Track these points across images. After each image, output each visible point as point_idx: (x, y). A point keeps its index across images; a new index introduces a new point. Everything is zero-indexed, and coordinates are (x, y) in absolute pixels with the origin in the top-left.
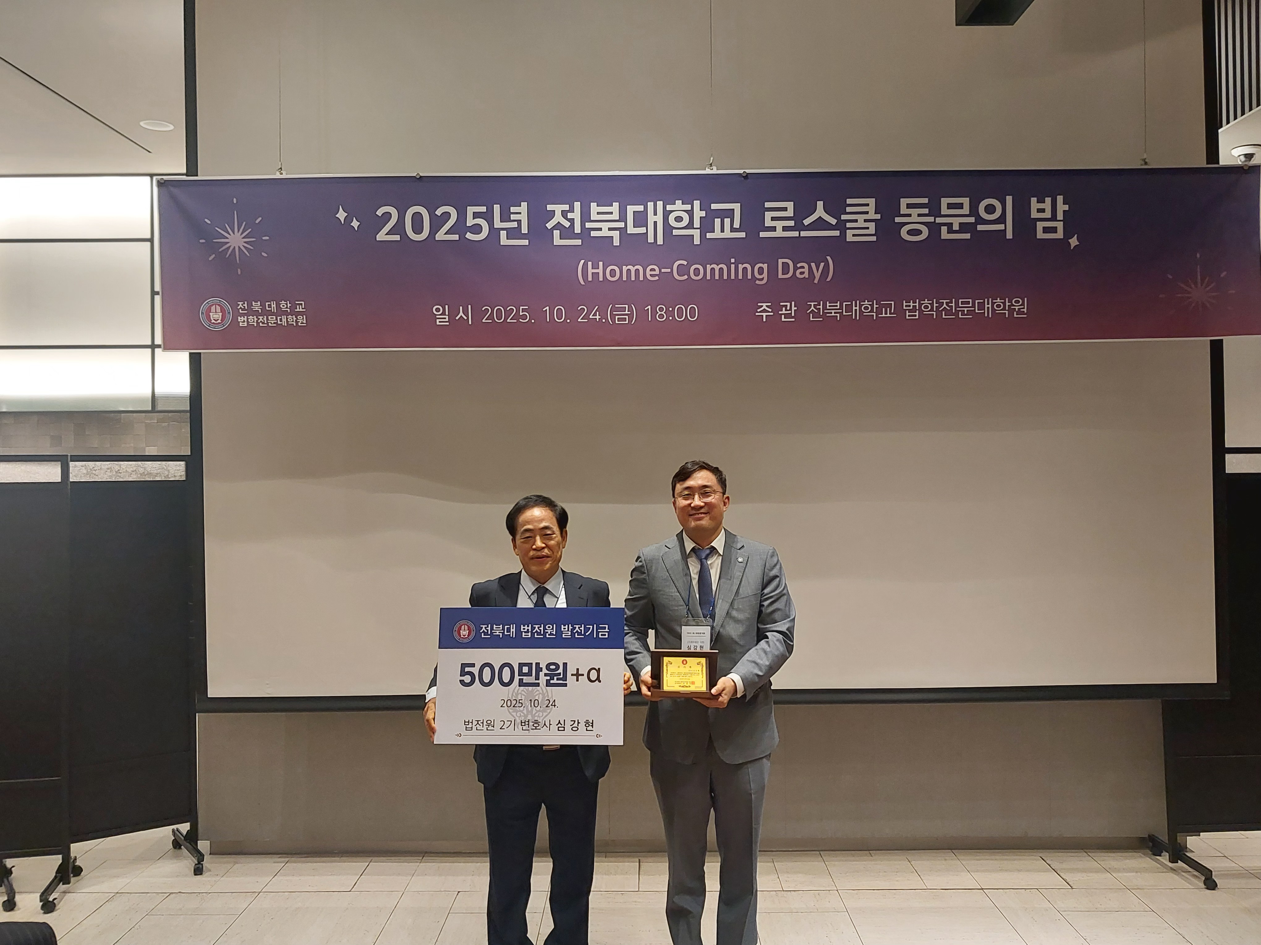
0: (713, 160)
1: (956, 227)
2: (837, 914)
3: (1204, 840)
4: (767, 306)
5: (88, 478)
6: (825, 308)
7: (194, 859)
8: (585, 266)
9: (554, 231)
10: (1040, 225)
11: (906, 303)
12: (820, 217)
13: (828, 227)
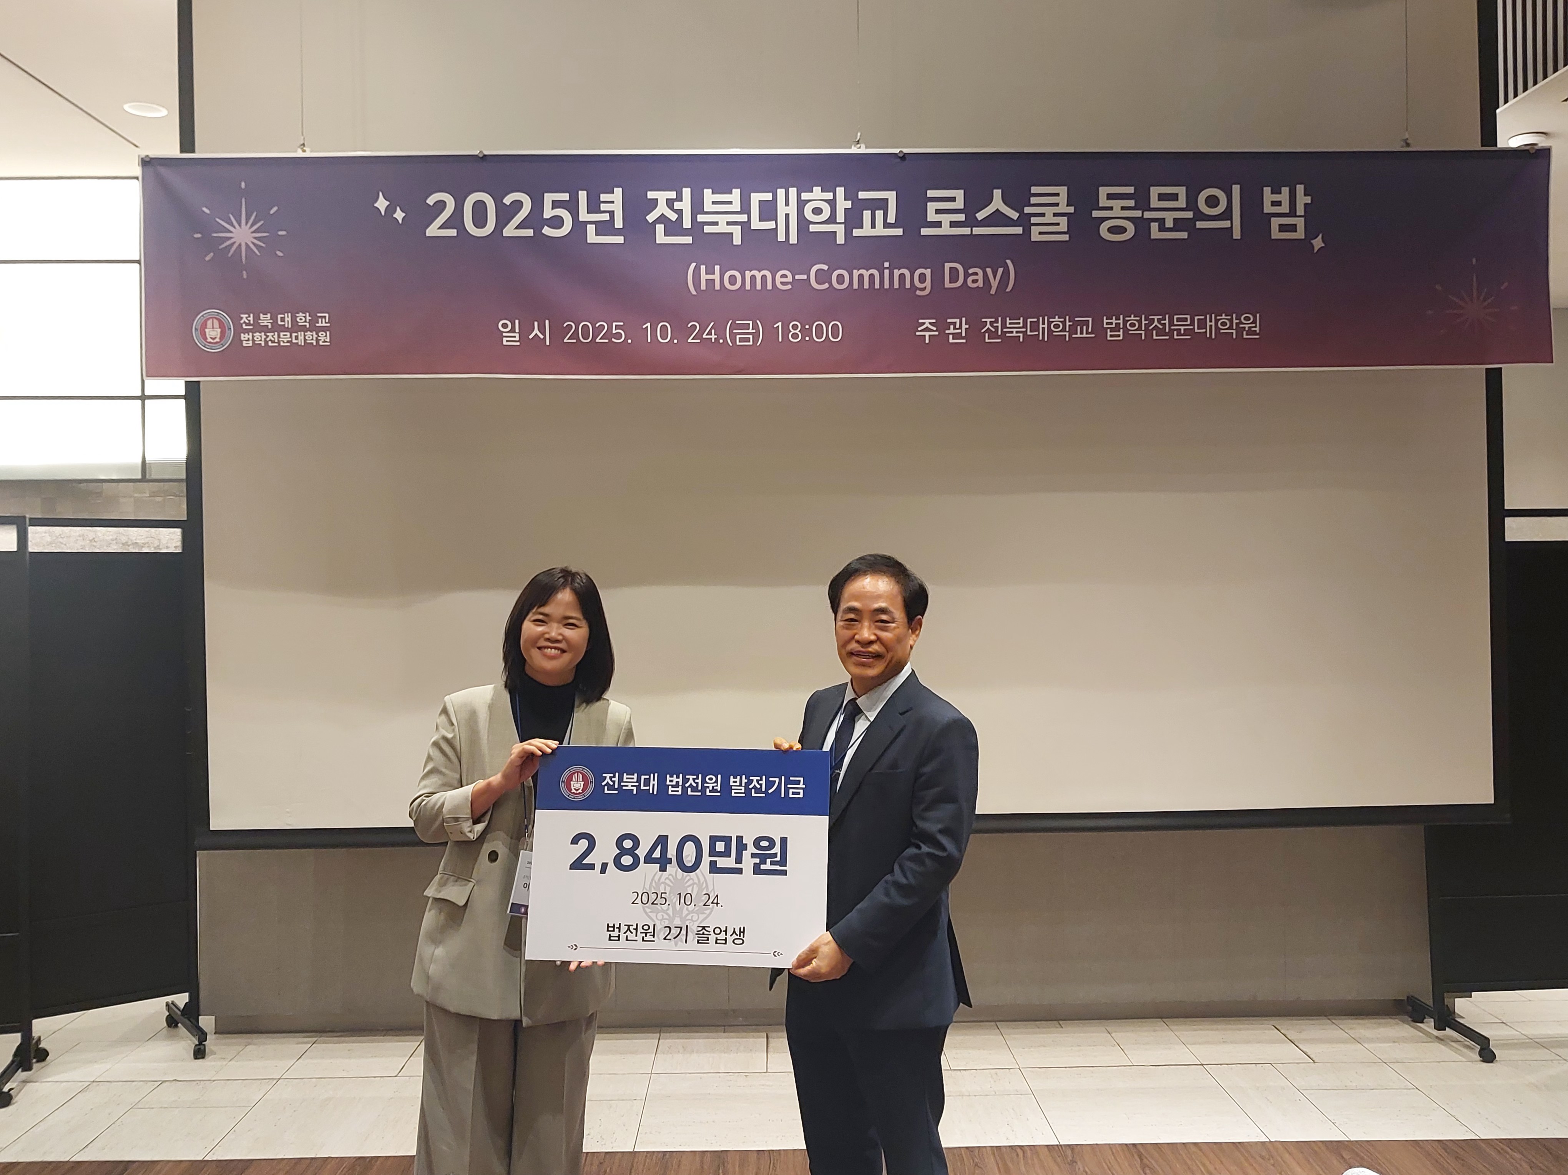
0: (861, 136)
1: (1169, 224)
2: (1021, 1098)
3: (1476, 1002)
4: (930, 323)
5: (54, 548)
6: (1004, 325)
7: (194, 1039)
8: (697, 270)
9: (657, 226)
10: (1275, 222)
11: (1106, 319)
12: (997, 209)
13: (1007, 222)
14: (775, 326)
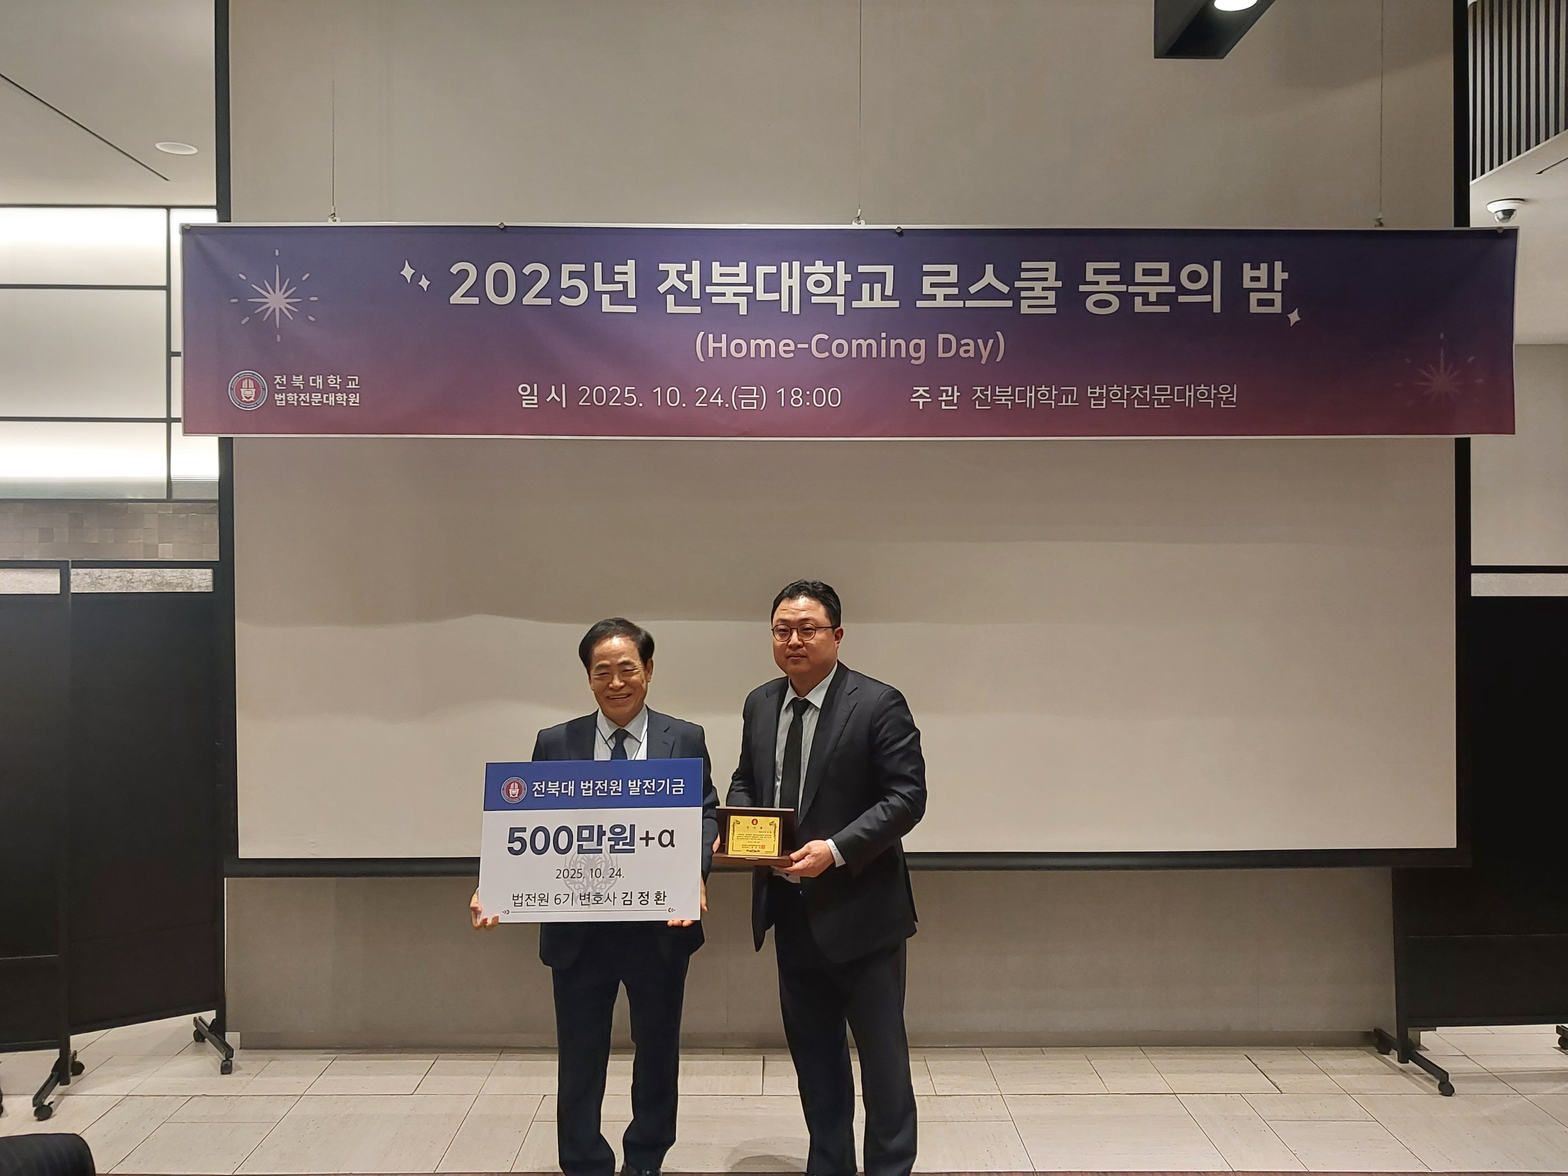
0: (861, 212)
1: (1153, 298)
2: (1001, 1124)
3: (1441, 1035)
4: (924, 391)
5: (93, 589)
6: (993, 393)
7: (221, 1054)
8: (705, 340)
9: (668, 296)
10: (1254, 297)
11: (1091, 389)
12: (989, 283)
13: (997, 295)
14: (778, 392)
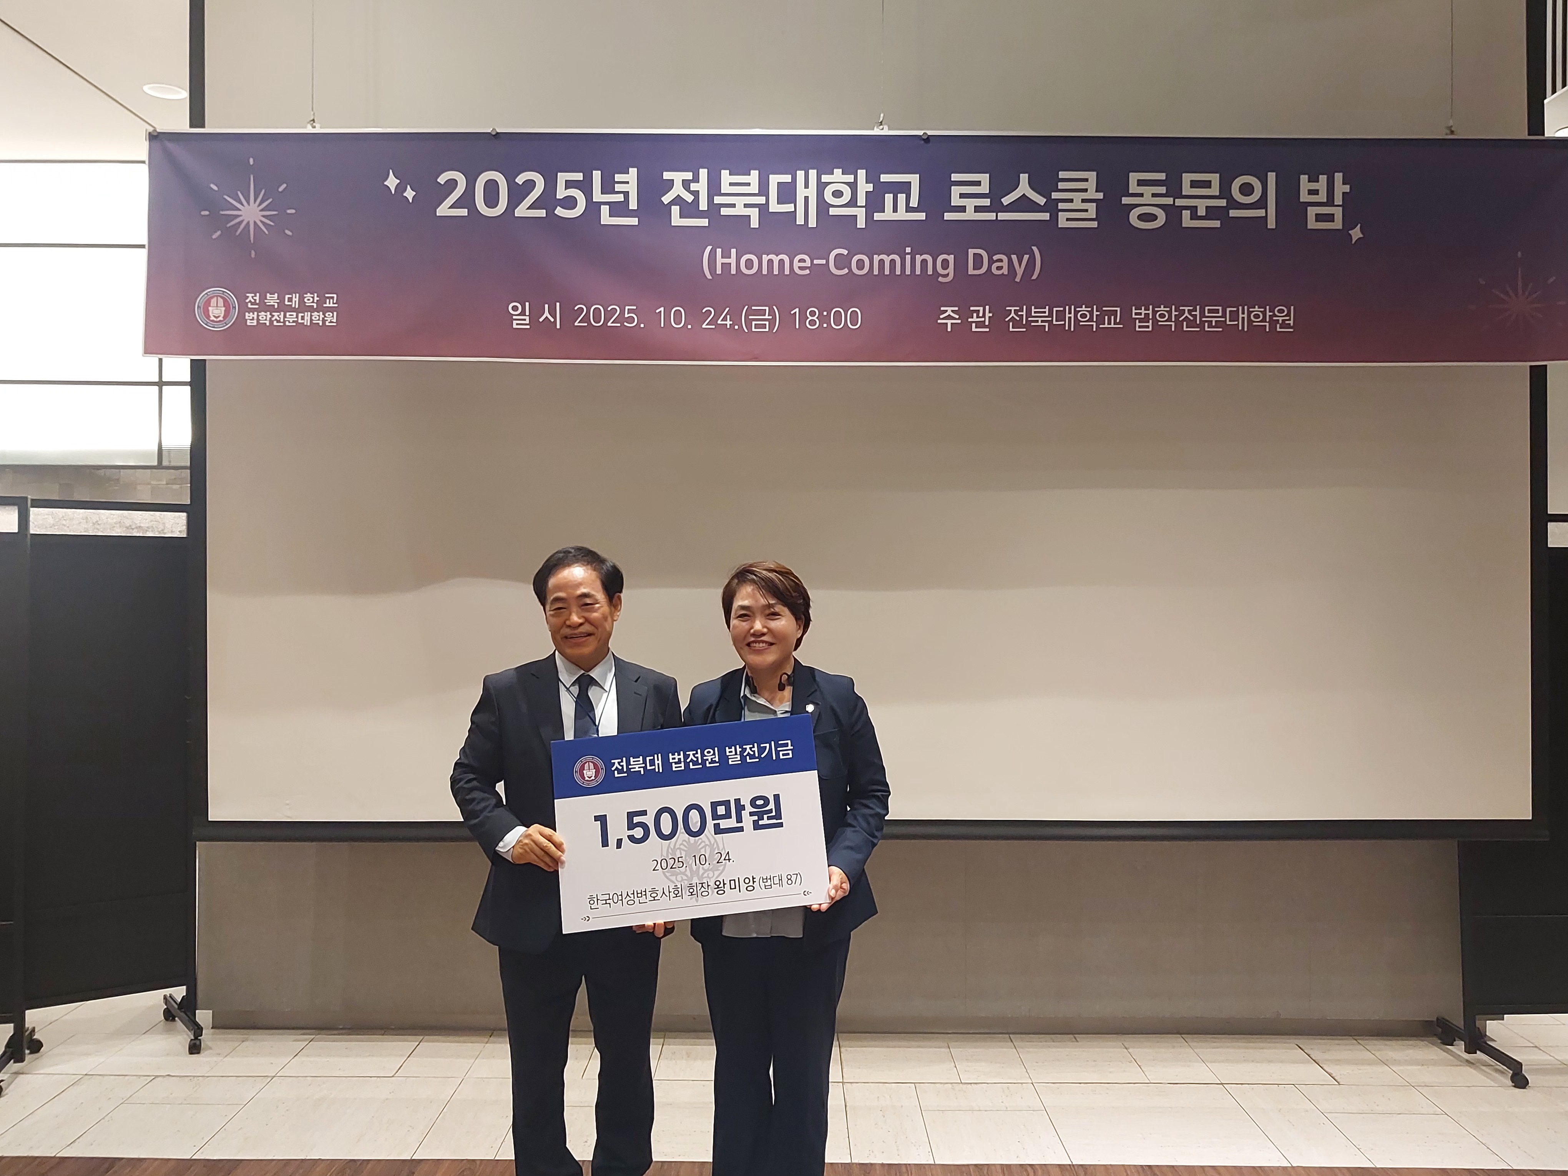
0: (884, 117)
1: (1202, 212)
2: (1033, 1114)
3: (1509, 1024)
4: (952, 311)
5: (56, 530)
6: (1029, 314)
7: (190, 1033)
8: (713, 254)
9: (673, 207)
10: (1312, 211)
11: (1135, 310)
12: (1024, 194)
13: (1034, 207)
14: (792, 312)
